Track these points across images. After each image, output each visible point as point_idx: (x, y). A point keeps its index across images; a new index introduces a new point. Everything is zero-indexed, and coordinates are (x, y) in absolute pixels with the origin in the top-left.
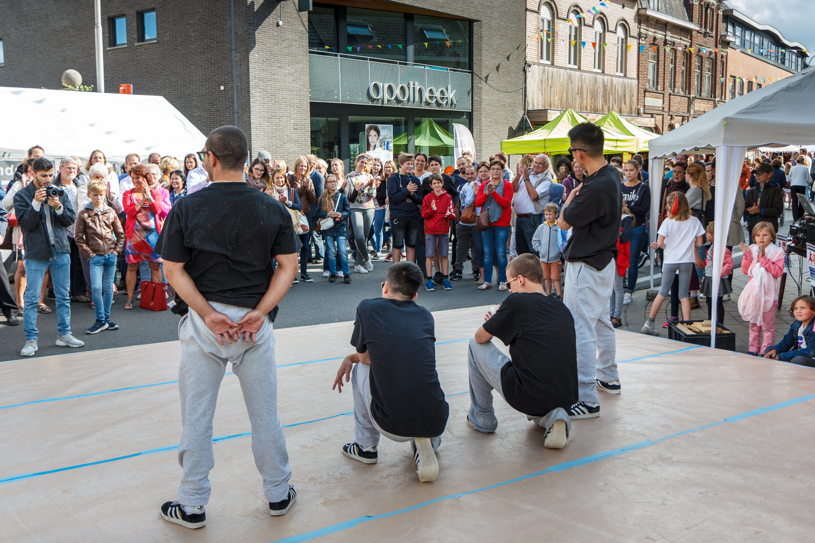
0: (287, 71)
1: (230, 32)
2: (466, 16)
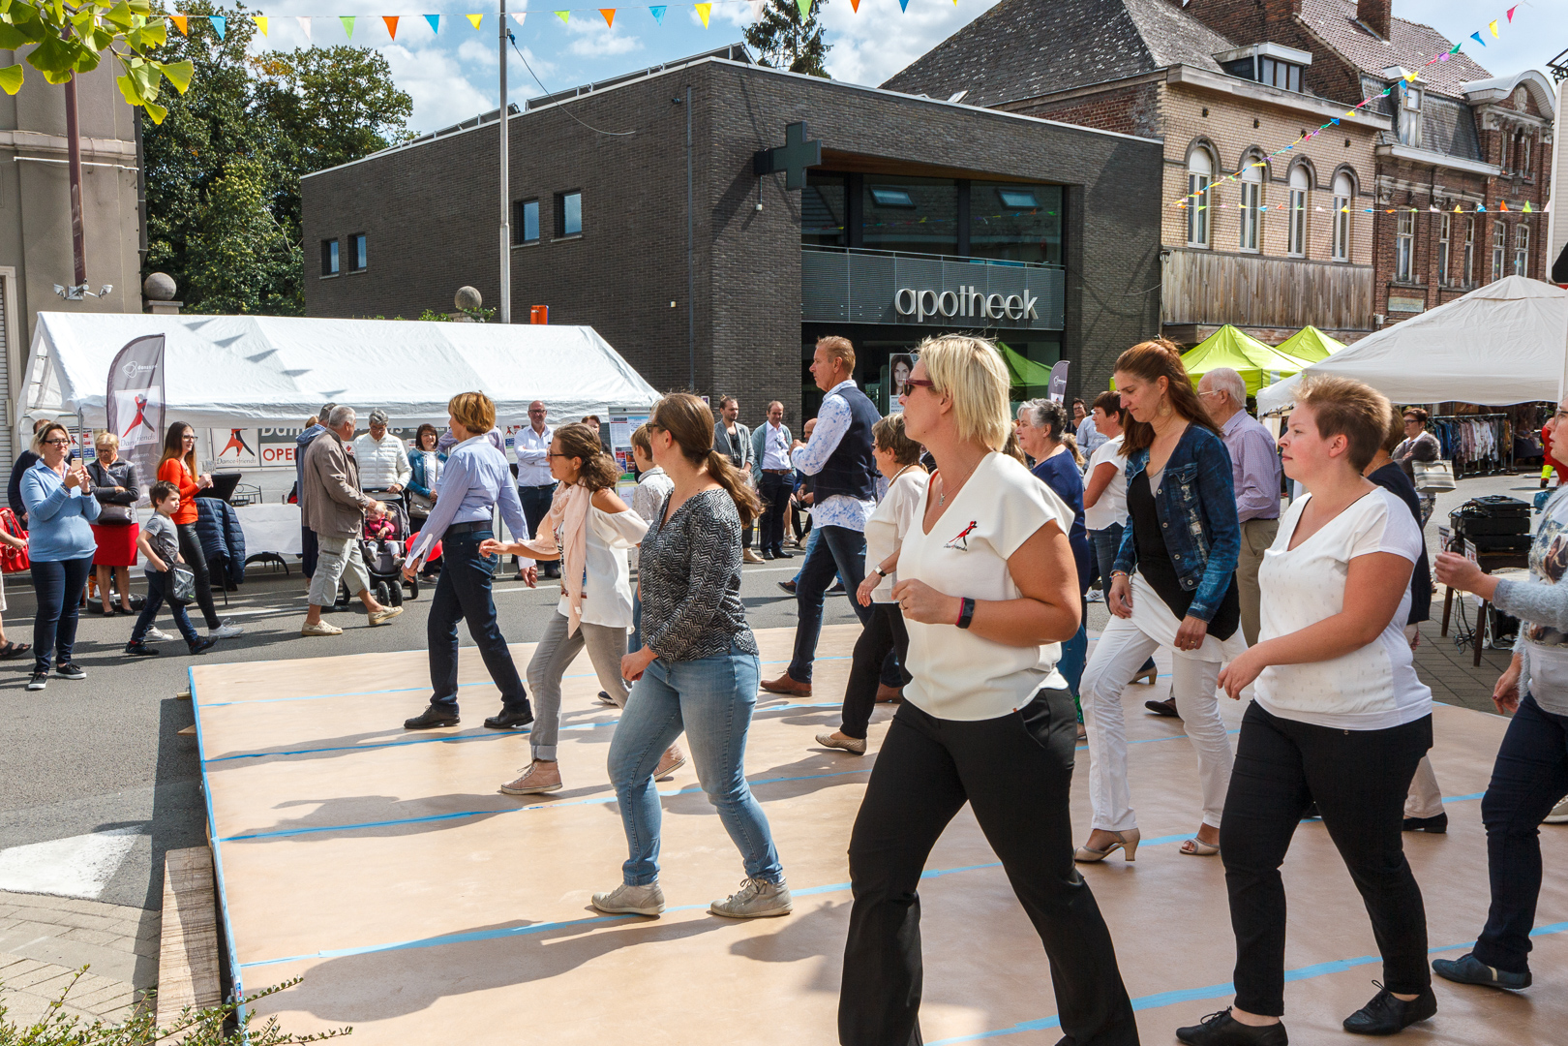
0: (768, 278)
1: (687, 223)
2: (1056, 178)
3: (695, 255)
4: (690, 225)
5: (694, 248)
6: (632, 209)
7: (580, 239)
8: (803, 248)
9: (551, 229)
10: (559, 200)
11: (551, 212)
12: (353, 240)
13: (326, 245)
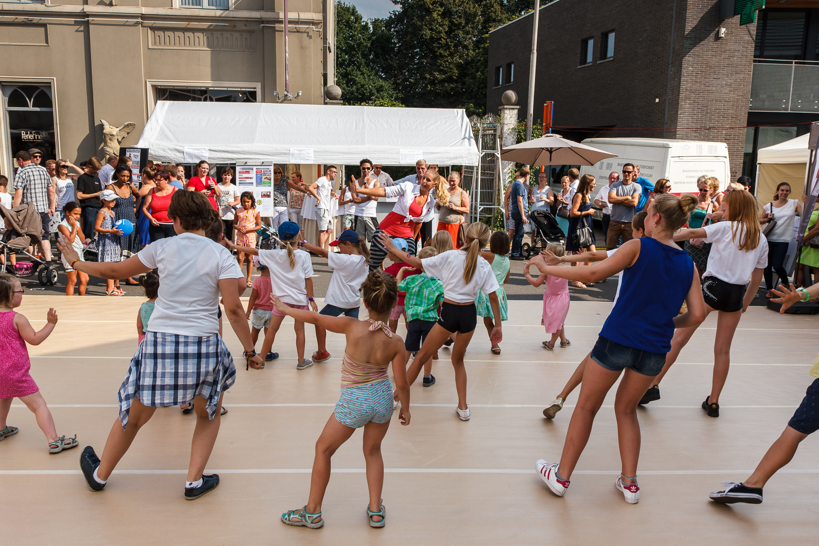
0: (725, 82)
1: (669, 48)
3: (672, 68)
4: (671, 48)
5: (672, 63)
6: (641, 40)
7: (612, 61)
8: (755, 61)
9: (598, 55)
10: (605, 37)
11: (599, 44)
12: (509, 66)
13: (498, 69)
